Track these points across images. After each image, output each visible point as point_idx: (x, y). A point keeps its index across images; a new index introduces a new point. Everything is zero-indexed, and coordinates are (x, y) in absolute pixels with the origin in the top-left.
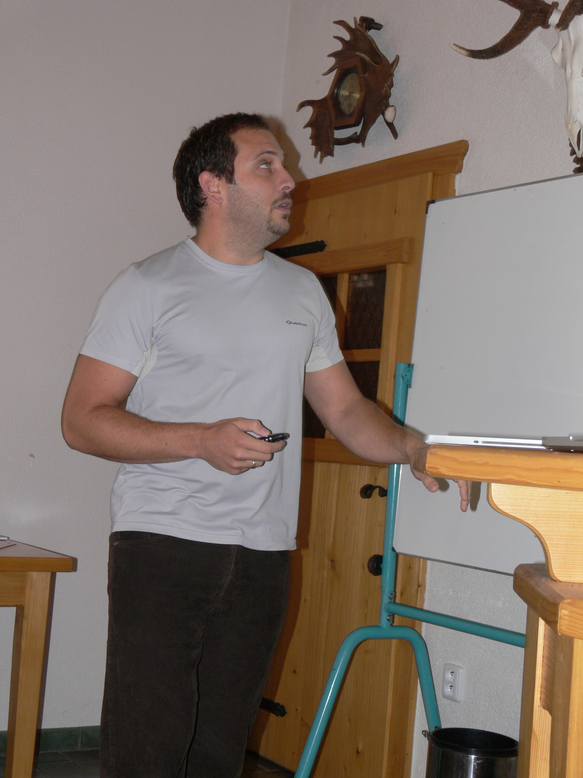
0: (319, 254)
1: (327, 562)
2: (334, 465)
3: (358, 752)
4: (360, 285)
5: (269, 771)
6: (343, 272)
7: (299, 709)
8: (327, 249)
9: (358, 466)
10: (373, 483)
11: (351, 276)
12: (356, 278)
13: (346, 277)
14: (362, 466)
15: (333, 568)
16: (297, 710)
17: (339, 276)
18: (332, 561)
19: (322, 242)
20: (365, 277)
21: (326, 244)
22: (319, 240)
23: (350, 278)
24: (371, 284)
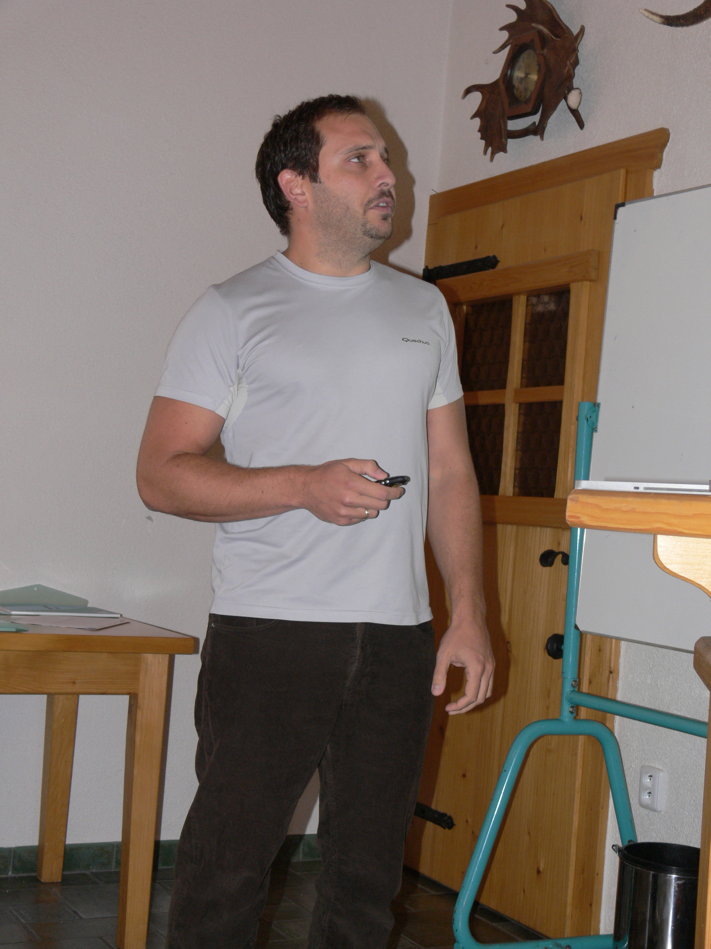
0: (491, 271)
2: (509, 527)
3: (539, 872)
4: (540, 308)
5: (434, 893)
6: (519, 293)
7: (469, 820)
8: (499, 266)
9: (538, 528)
10: (556, 550)
11: (530, 298)
12: (534, 300)
13: (523, 299)
14: (543, 528)
15: (509, 650)
16: (467, 821)
17: (515, 299)
18: (508, 643)
19: (494, 257)
20: (546, 298)
21: (498, 260)
22: (491, 255)
23: (528, 300)
24: (552, 307)
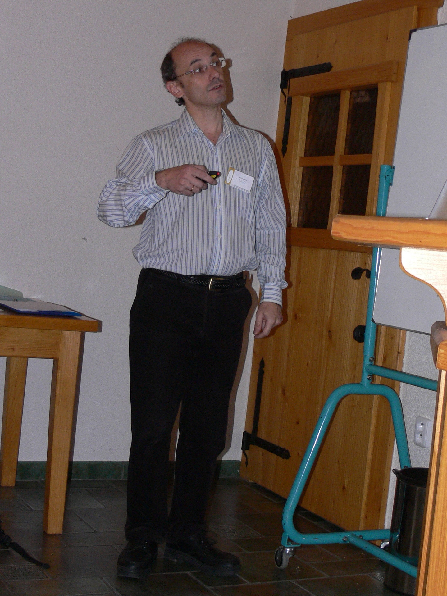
0: (327, 73)
1: (325, 332)
2: (333, 251)
3: (344, 488)
4: (359, 100)
5: (276, 502)
6: (345, 89)
7: (300, 453)
8: (333, 70)
9: (352, 253)
10: (363, 268)
11: (352, 93)
12: (355, 94)
13: (348, 93)
14: (355, 253)
15: (330, 337)
16: (298, 454)
17: (342, 93)
18: (329, 332)
19: (329, 64)
20: (363, 93)
21: (332, 66)
22: (327, 62)
23: (351, 94)
24: (367, 99)
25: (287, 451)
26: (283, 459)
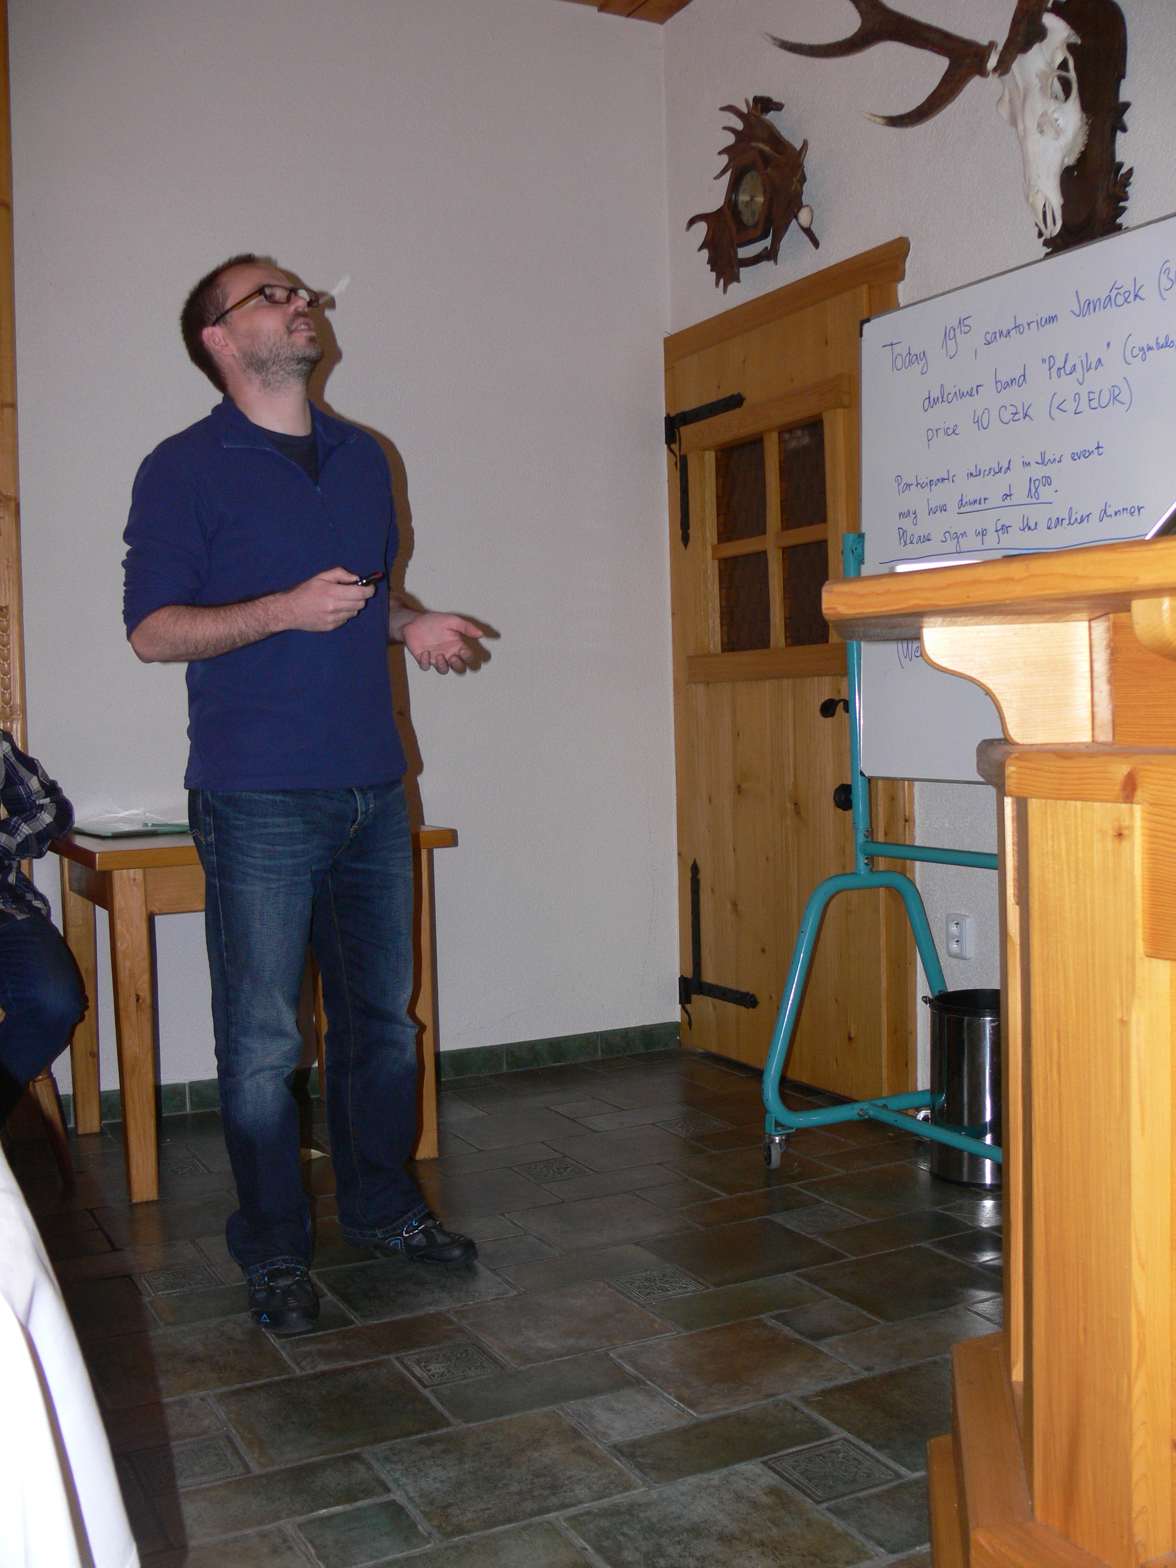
0: (737, 411)
1: (790, 806)
2: (785, 681)
3: (850, 1039)
4: (793, 444)
6: (770, 430)
7: (773, 996)
8: (746, 404)
9: (816, 679)
10: (837, 699)
11: (781, 435)
12: (787, 436)
13: (775, 435)
14: (820, 678)
15: (798, 812)
16: (771, 997)
17: (766, 437)
18: (796, 804)
19: (739, 395)
20: (799, 433)
21: (743, 397)
22: (736, 393)
23: (779, 437)
24: (806, 440)
25: (753, 996)
26: (748, 1008)
